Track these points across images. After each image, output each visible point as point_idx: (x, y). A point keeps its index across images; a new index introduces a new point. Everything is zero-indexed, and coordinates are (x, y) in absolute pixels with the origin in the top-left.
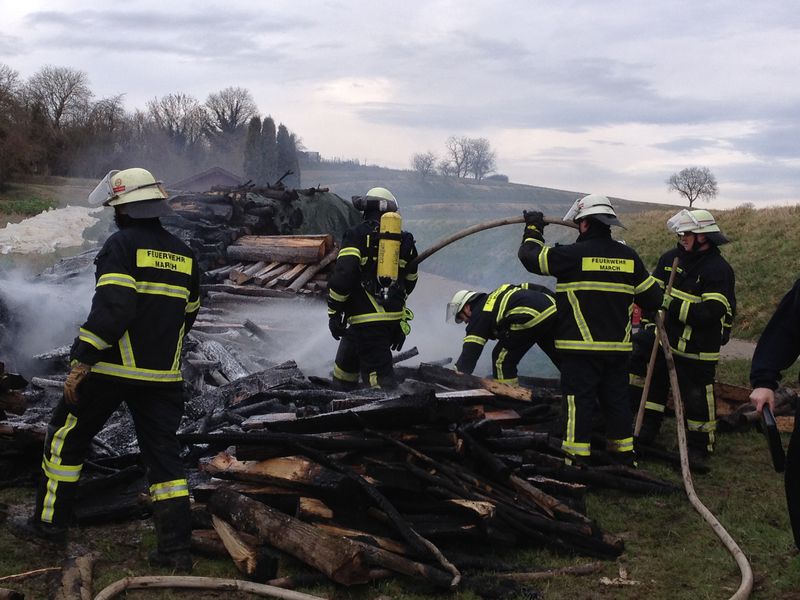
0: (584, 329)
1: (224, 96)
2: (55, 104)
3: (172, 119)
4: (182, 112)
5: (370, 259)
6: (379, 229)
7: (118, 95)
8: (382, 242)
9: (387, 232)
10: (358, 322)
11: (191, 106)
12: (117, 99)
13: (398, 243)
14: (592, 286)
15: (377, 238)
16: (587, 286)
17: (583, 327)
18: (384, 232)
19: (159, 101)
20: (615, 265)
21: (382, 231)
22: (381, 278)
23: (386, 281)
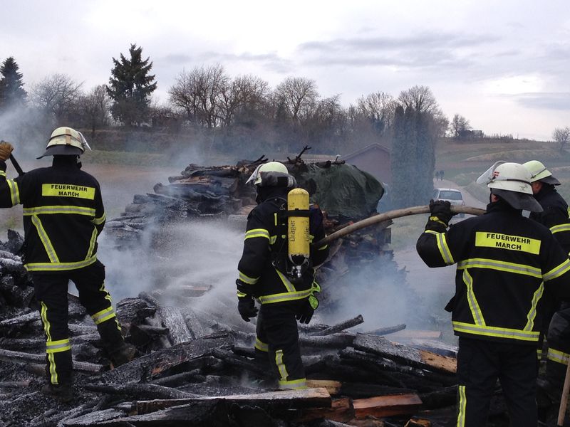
0: (476, 311)
1: (412, 92)
2: (294, 103)
3: (374, 110)
4: (382, 105)
5: (279, 239)
6: (286, 206)
7: (336, 95)
8: (291, 219)
9: (297, 209)
10: (268, 302)
11: (388, 101)
12: (336, 98)
13: (307, 219)
14: (486, 264)
15: (285, 215)
16: (481, 263)
17: (475, 309)
18: (293, 209)
19: (365, 98)
20: (516, 243)
21: (291, 208)
22: (294, 257)
23: (299, 259)
